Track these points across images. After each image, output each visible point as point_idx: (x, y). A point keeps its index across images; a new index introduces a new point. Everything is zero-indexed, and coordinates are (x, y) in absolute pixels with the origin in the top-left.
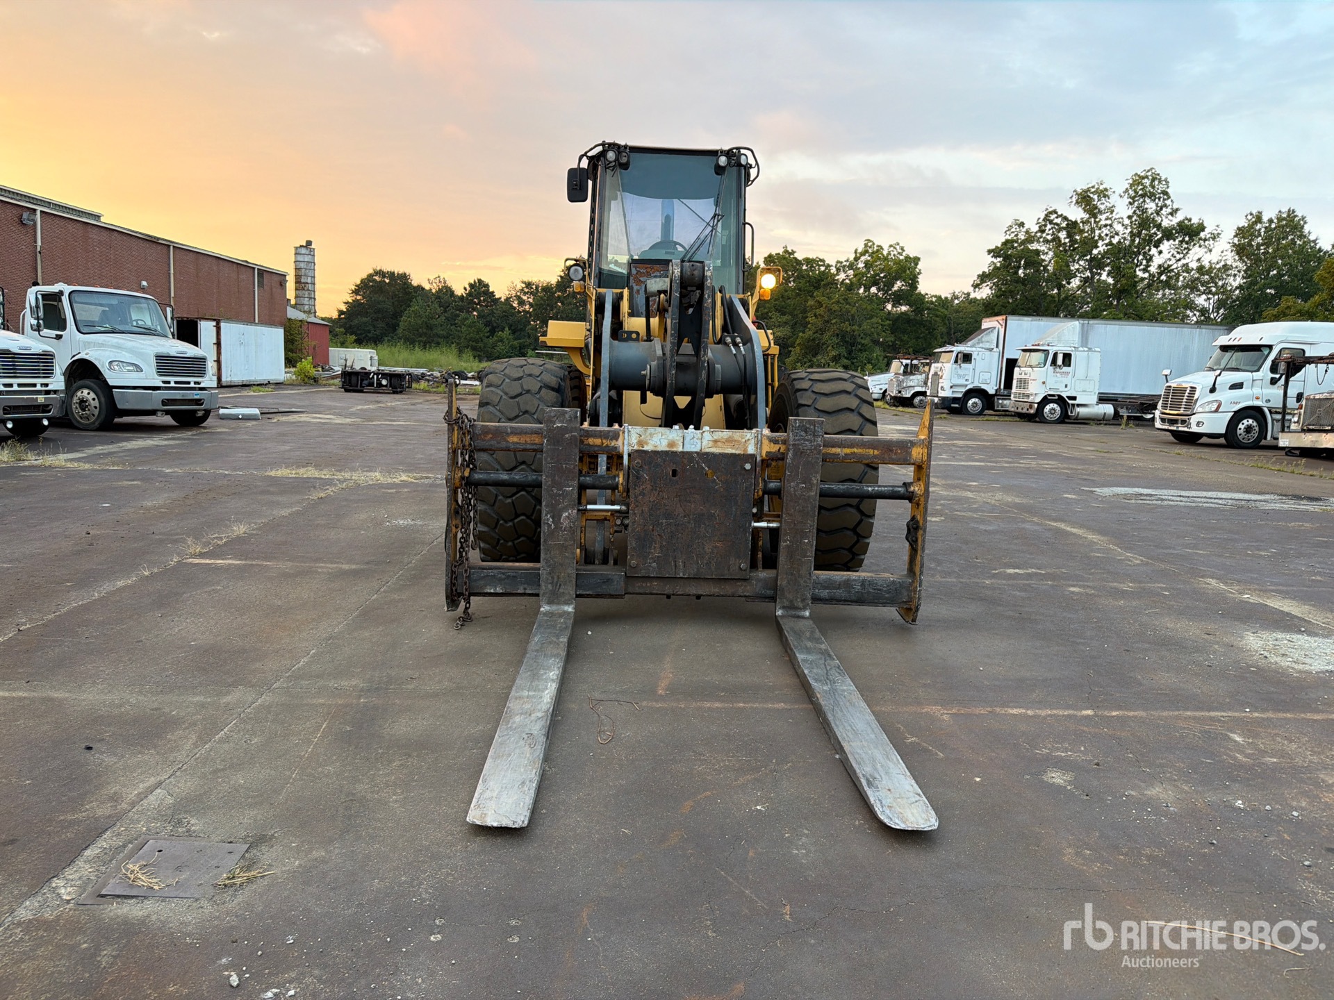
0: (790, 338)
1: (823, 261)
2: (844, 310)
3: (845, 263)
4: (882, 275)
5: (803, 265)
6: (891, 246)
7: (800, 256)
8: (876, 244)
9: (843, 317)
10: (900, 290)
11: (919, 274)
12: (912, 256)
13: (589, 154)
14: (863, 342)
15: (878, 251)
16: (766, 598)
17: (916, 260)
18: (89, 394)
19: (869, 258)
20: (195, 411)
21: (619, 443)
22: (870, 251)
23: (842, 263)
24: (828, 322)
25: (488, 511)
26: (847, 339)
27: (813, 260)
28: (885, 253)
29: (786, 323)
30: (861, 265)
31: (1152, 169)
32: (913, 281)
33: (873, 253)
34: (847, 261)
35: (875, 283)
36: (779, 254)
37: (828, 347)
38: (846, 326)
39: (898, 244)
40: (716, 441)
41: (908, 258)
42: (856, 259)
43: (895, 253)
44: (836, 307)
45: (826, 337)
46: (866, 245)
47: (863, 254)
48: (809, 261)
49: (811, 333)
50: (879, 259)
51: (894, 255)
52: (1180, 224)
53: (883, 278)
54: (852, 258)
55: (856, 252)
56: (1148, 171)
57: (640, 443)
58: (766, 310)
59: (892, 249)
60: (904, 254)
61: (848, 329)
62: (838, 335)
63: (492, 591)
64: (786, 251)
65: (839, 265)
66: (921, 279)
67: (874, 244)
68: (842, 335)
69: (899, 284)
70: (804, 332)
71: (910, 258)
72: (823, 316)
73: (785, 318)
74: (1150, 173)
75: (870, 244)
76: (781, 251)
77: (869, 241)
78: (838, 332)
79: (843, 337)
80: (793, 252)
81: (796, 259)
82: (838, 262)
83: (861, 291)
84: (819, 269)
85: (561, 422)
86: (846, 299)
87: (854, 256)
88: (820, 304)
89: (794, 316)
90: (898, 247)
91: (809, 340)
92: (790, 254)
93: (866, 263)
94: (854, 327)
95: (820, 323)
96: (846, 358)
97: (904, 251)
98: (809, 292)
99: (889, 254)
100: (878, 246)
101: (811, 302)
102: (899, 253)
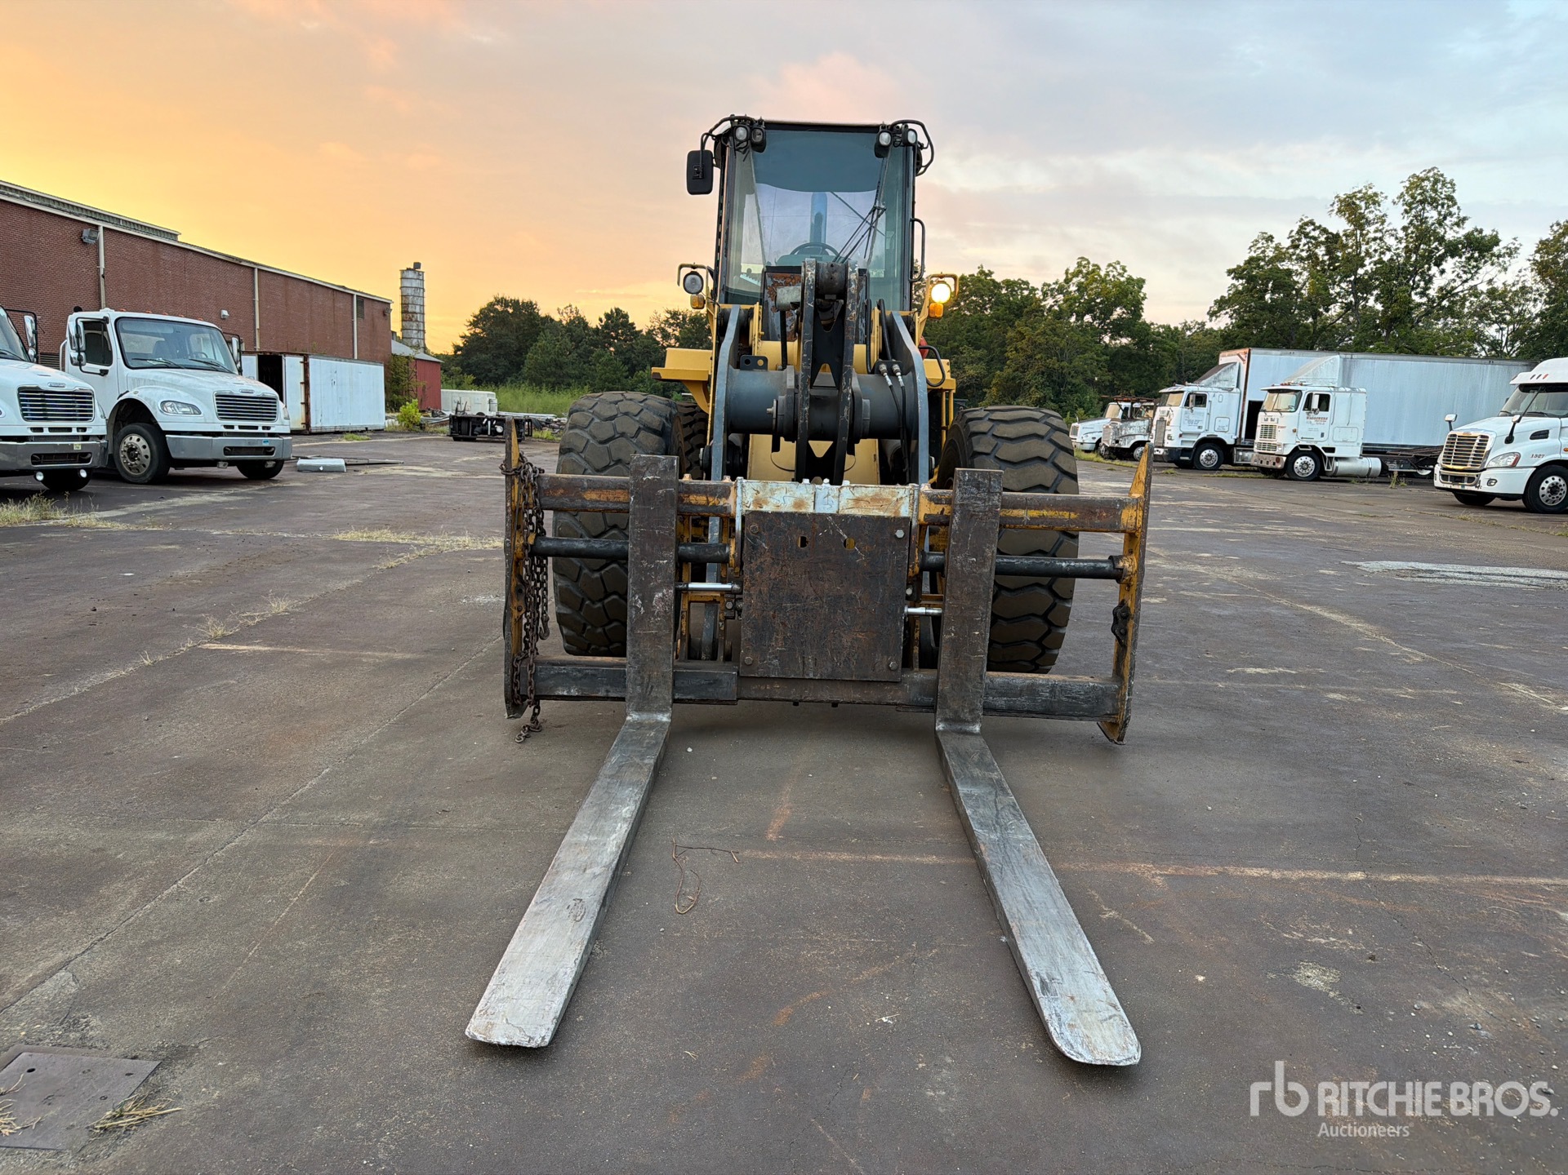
0: (985, 376)
1: (1027, 283)
2: (1051, 342)
3: (1053, 286)
4: (1098, 301)
5: (1002, 288)
6: (1110, 265)
7: (998, 277)
8: (1092, 263)
9: (1049, 351)
10: (1120, 318)
11: (1144, 299)
12: (1135, 278)
13: (715, 133)
14: (1074, 381)
15: (1093, 271)
16: (923, 707)
17: (1141, 282)
18: (138, 440)
19: (1083, 280)
20: (264, 462)
21: (731, 501)
22: (1084, 271)
23: (1049, 285)
24: (1031, 357)
25: (571, 588)
26: (1055, 378)
27: (1014, 283)
28: (1102, 273)
29: (980, 359)
30: (1073, 288)
31: (1433, 169)
32: (1136, 308)
33: (1088, 273)
34: (1056, 283)
35: (1090, 311)
36: (973, 275)
37: (1030, 388)
38: (1053, 362)
39: (1119, 263)
40: (857, 500)
41: (1130, 279)
42: (1067, 281)
43: (1115, 273)
44: (1042, 340)
45: (1028, 375)
46: (1079, 264)
47: (1076, 274)
48: (1009, 284)
49: (1010, 370)
50: (1095, 280)
51: (1114, 276)
52: (1468, 236)
53: (1100, 303)
54: (1062, 280)
55: (1067, 272)
56: (1429, 171)
57: (758, 502)
58: (956, 344)
59: (1111, 268)
60: (1126, 275)
61: (1056, 366)
62: (1043, 373)
63: (565, 693)
64: (982, 272)
65: (1045, 288)
66: (1146, 305)
67: (1089, 263)
68: (1048, 373)
69: (1118, 311)
70: (1002, 370)
71: (1133, 280)
72: (1025, 351)
73: (979, 353)
74: (1431, 174)
75: (1084, 263)
76: (975, 272)
77: (1083, 258)
78: (1043, 369)
79: (1050, 375)
80: (991, 273)
81: (993, 281)
82: (1045, 285)
83: (1073, 319)
84: (1022, 293)
85: (652, 473)
86: (1053, 330)
87: (1064, 277)
88: (1022, 336)
89: (990, 351)
90: (1118, 267)
91: (1007, 380)
92: (987, 275)
93: (1080, 286)
94: (1063, 364)
95: (1021, 358)
96: (1052, 401)
97: (1125, 271)
98: (1009, 321)
99: (1107, 274)
100: (1094, 265)
101: (1011, 334)
102: (1119, 274)
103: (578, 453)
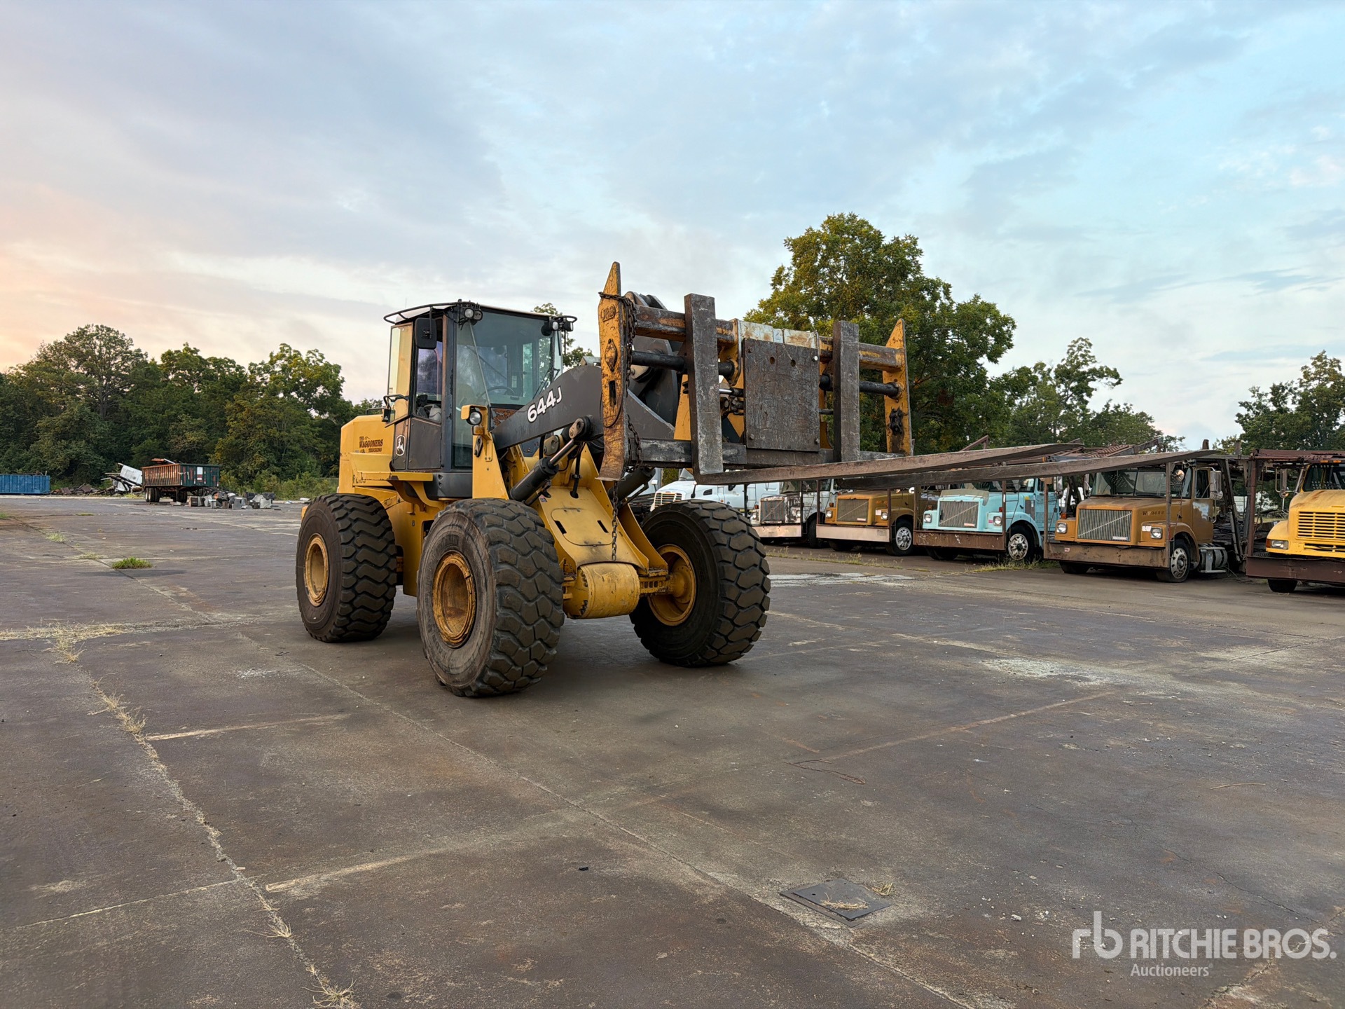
0: (206, 442)
1: (233, 362)
2: (270, 415)
3: (260, 366)
4: (302, 380)
5: (209, 364)
6: (309, 352)
7: (205, 354)
8: (293, 348)
9: (269, 422)
10: (322, 396)
11: (343, 381)
12: (332, 364)
14: (293, 448)
15: (295, 356)
17: (337, 369)
19: (286, 363)
22: (287, 355)
23: (256, 365)
24: (251, 426)
26: (275, 445)
27: (221, 360)
28: (304, 358)
29: (199, 427)
30: (278, 369)
31: (549, 304)
32: (336, 388)
33: (290, 357)
34: (262, 364)
35: (296, 389)
36: (179, 351)
37: (253, 453)
38: (273, 431)
39: (317, 351)
41: (327, 365)
42: (272, 362)
43: (315, 359)
44: (260, 412)
45: (251, 442)
46: (282, 350)
47: (281, 357)
48: (216, 362)
49: (232, 438)
50: (298, 364)
51: (314, 362)
52: (575, 352)
53: (303, 383)
54: (267, 360)
55: (271, 355)
56: (547, 306)
58: (173, 412)
59: (311, 355)
60: (324, 361)
61: (277, 434)
62: (264, 441)
64: (187, 349)
65: (253, 367)
66: (344, 387)
67: (290, 349)
68: (270, 441)
69: (320, 389)
70: (223, 437)
71: (331, 366)
72: (245, 421)
73: (198, 421)
74: (548, 308)
75: (286, 348)
76: (181, 348)
77: (285, 345)
78: (264, 437)
79: (271, 443)
80: (196, 351)
81: (200, 357)
82: (251, 364)
83: (281, 395)
84: (229, 370)
86: (270, 404)
87: (269, 359)
88: (242, 409)
89: (209, 420)
90: (317, 354)
91: (231, 446)
92: (192, 352)
93: (284, 368)
94: (282, 433)
95: (242, 427)
96: (275, 465)
97: (323, 358)
98: (226, 394)
99: (308, 359)
100: (295, 351)
101: (229, 406)
102: (319, 360)
103: (507, 544)
